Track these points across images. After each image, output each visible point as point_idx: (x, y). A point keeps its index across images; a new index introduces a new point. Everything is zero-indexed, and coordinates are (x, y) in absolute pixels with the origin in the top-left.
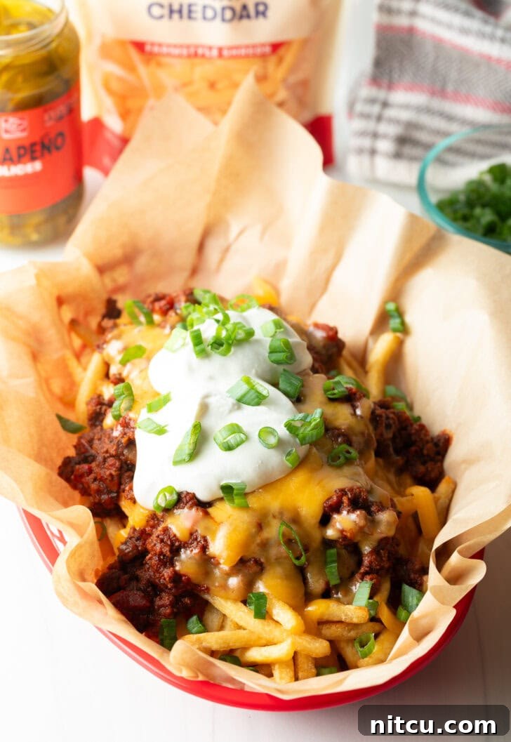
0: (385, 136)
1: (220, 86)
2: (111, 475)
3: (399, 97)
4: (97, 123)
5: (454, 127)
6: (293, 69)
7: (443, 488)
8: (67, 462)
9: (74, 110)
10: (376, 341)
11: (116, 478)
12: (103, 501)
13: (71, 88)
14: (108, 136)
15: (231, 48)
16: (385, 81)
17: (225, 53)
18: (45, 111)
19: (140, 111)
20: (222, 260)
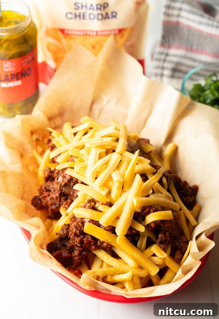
0: (167, 68)
1: (97, 47)
2: (57, 197)
3: (173, 51)
4: (44, 64)
5: (196, 64)
6: (127, 40)
7: (196, 209)
8: (35, 198)
9: (35, 58)
10: (166, 147)
11: (59, 198)
12: (53, 209)
13: (33, 49)
14: (49, 69)
15: (101, 31)
16: (167, 45)
17: (99, 33)
18: (23, 59)
19: (63, 58)
20: (100, 114)
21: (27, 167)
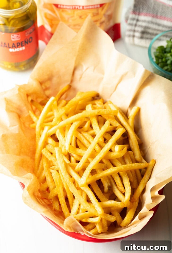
0: (138, 31)
1: (83, 17)
3: (142, 18)
4: (42, 27)
10: (131, 109)
14: (47, 32)
15: (87, 6)
16: (138, 12)
17: (85, 8)
18: (26, 32)
19: (57, 25)
20: (81, 78)
21: (24, 124)
